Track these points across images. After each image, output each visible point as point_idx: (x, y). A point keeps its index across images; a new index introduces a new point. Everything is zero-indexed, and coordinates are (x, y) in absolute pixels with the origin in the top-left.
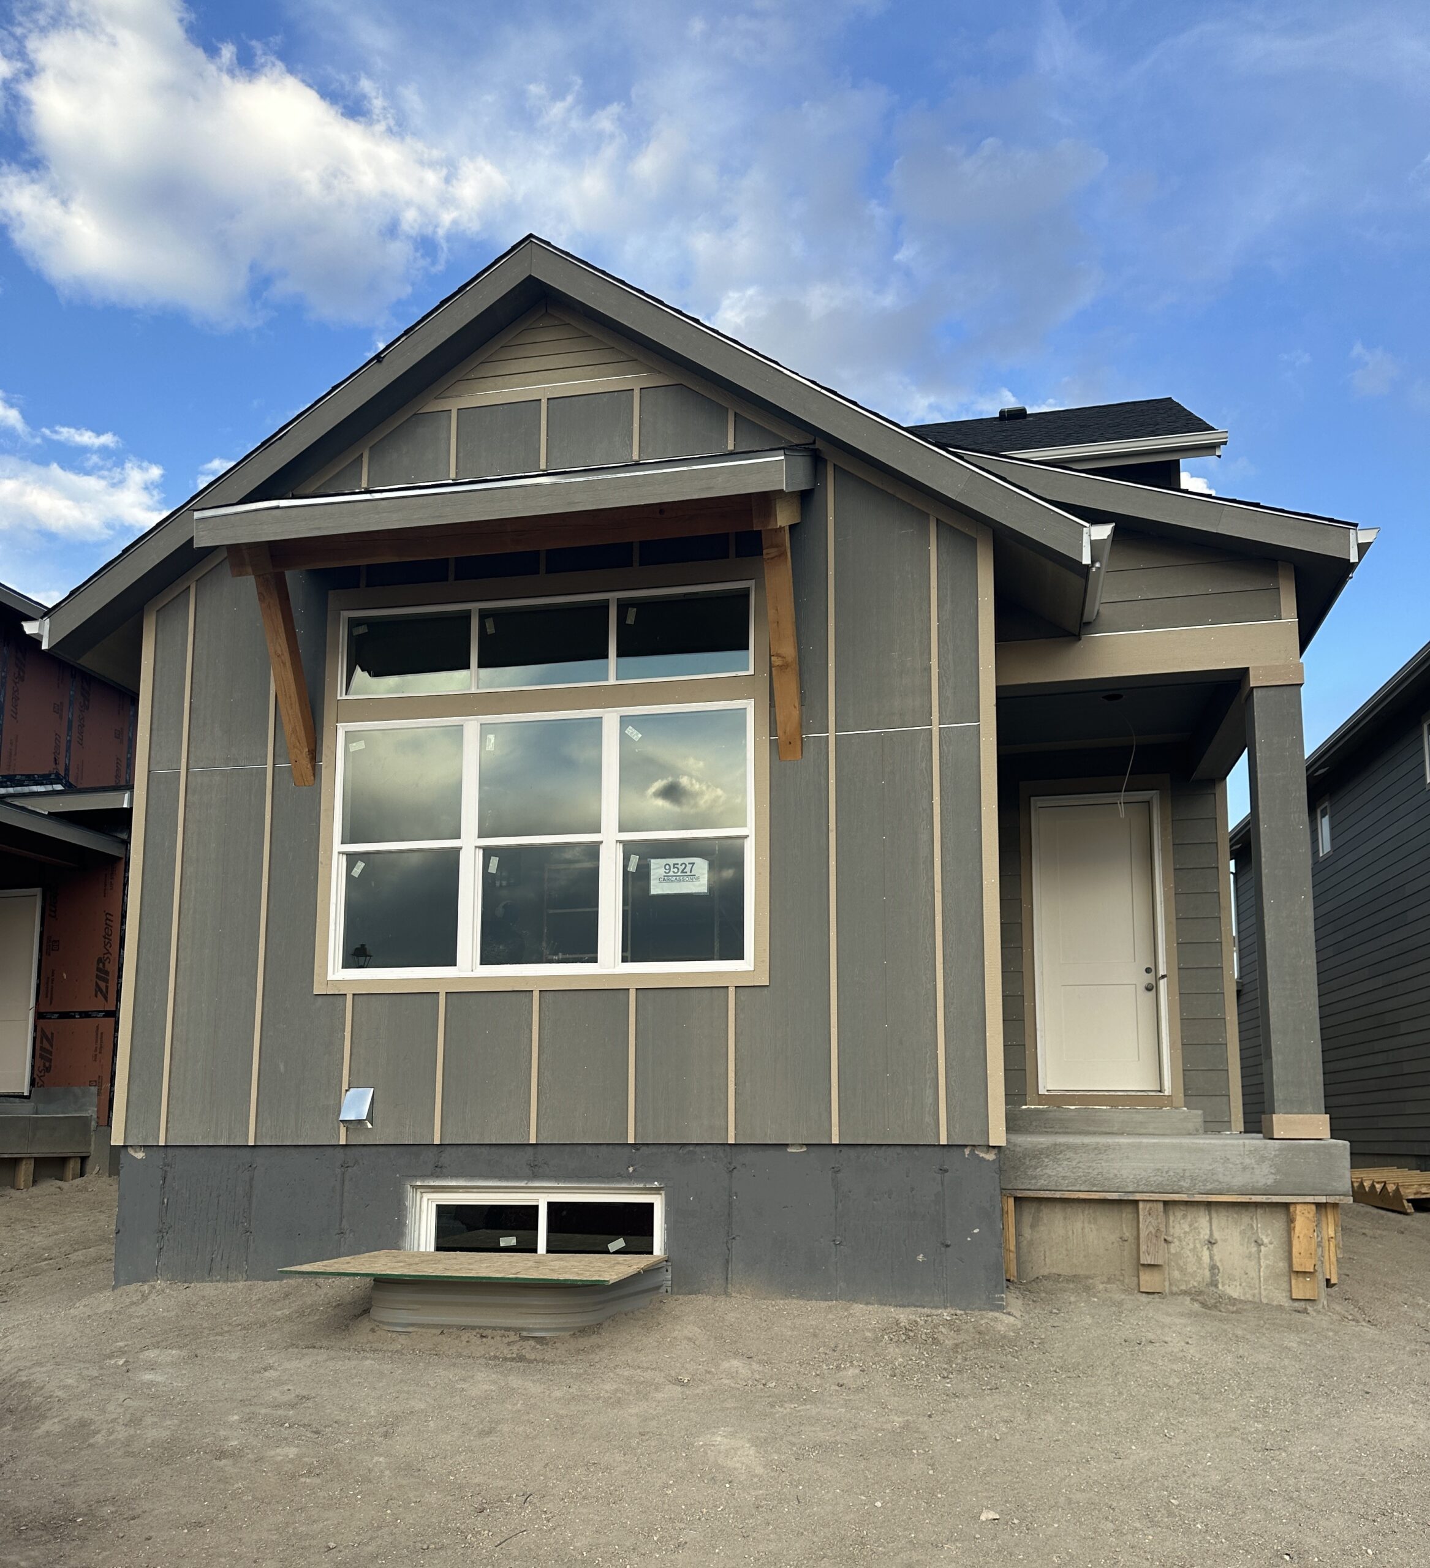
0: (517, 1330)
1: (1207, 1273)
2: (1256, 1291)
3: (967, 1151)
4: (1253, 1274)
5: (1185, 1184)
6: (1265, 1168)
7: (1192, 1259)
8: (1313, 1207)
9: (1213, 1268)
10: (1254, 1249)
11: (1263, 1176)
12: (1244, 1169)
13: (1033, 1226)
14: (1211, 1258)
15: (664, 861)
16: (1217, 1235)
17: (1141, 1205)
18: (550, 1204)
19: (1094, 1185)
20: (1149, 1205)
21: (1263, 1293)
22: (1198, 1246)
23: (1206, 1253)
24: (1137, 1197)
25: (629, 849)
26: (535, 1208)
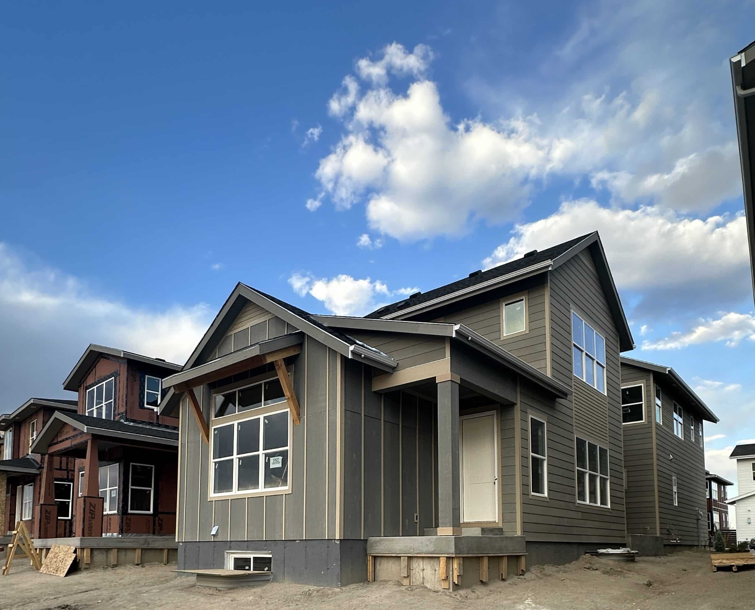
0: (216, 588)
1: (422, 580)
2: (434, 586)
3: (333, 541)
4: (433, 580)
5: (412, 551)
6: (432, 545)
7: (418, 575)
8: (445, 558)
9: (423, 578)
10: (434, 572)
11: (431, 548)
12: (427, 545)
13: (380, 565)
14: (423, 575)
15: (273, 458)
16: (424, 568)
17: (402, 558)
18: (254, 557)
19: (389, 551)
20: (404, 558)
21: (436, 586)
22: (420, 571)
23: (422, 573)
24: (400, 555)
25: (266, 455)
26: (250, 558)
